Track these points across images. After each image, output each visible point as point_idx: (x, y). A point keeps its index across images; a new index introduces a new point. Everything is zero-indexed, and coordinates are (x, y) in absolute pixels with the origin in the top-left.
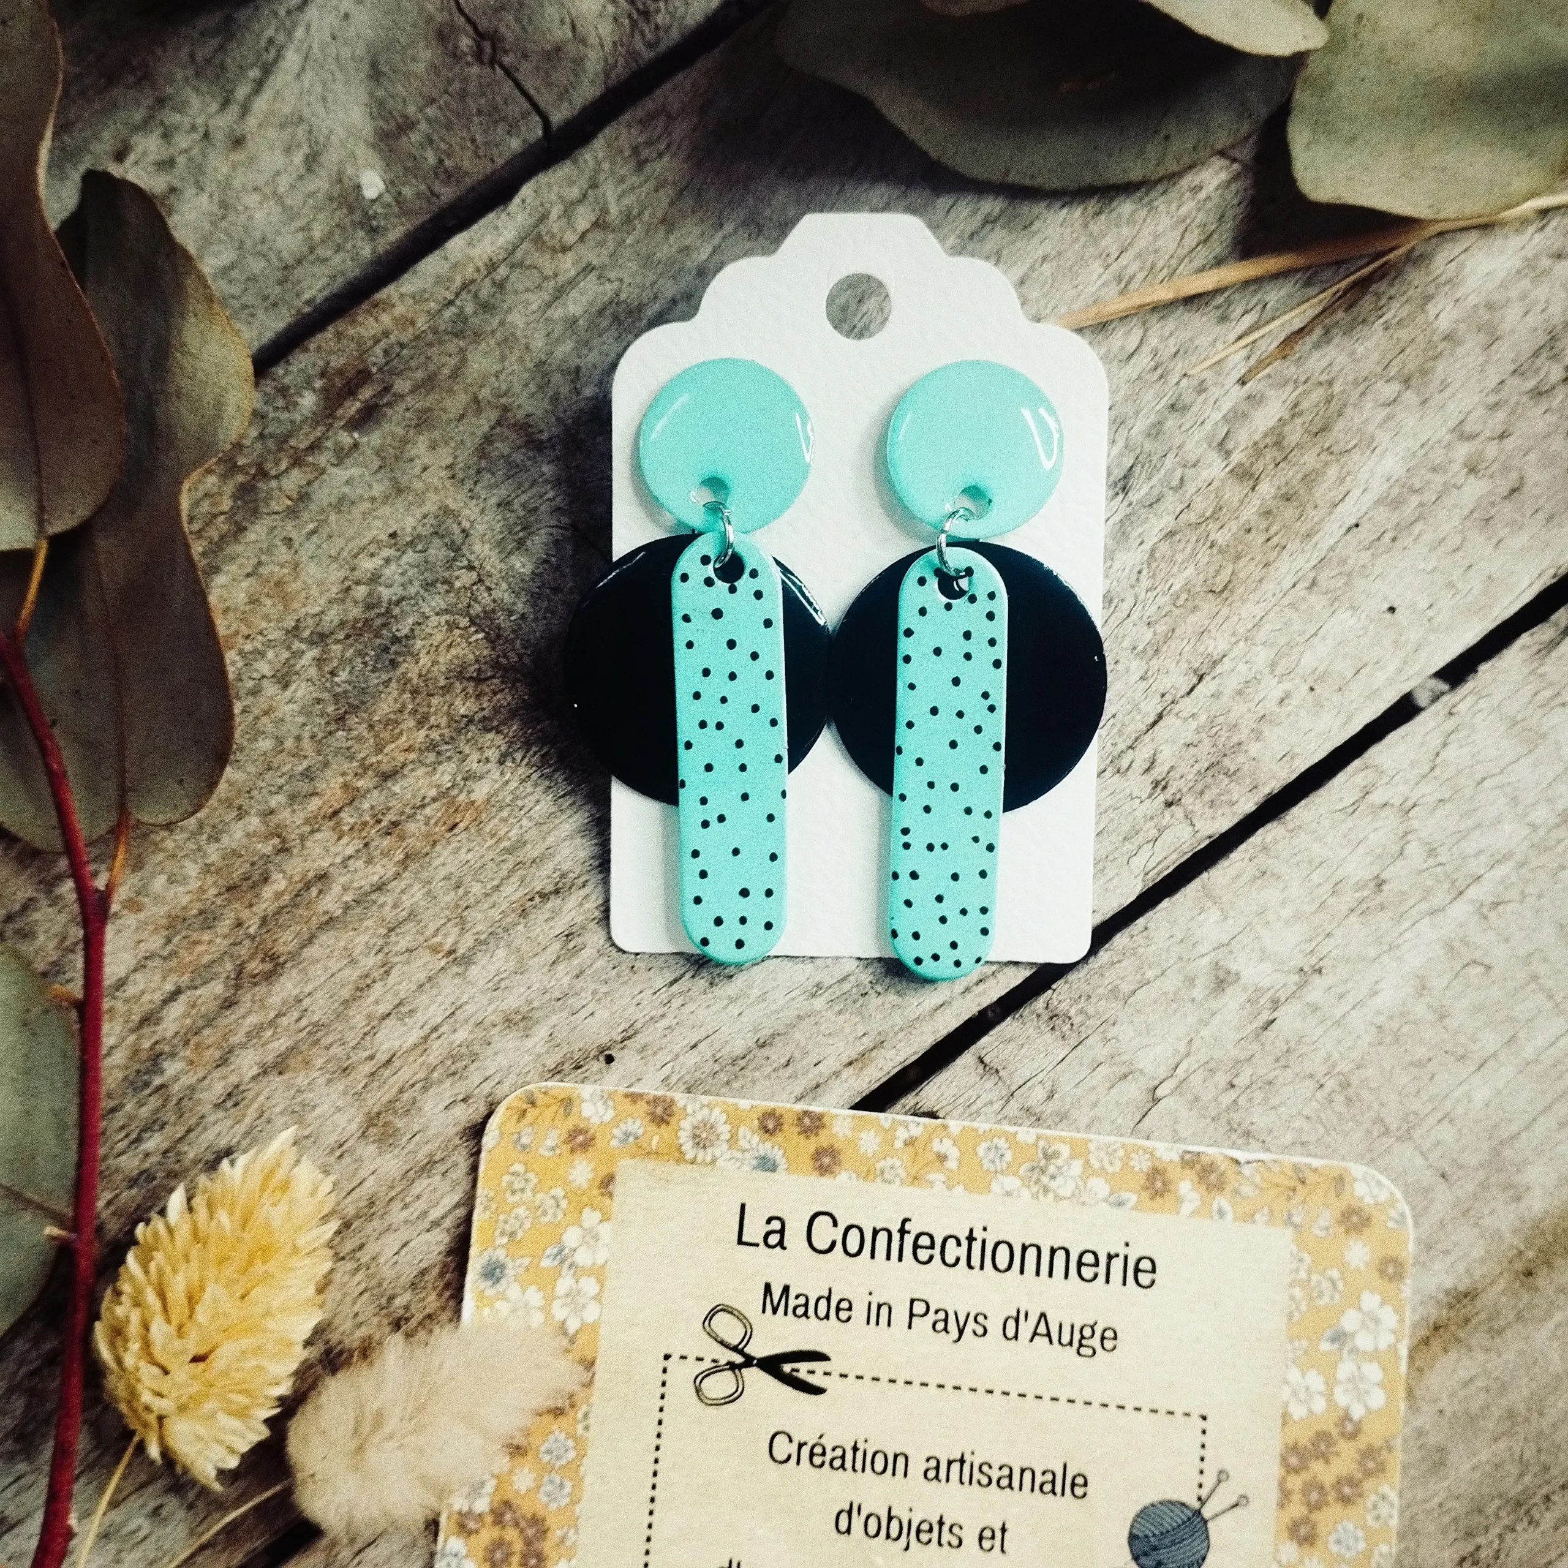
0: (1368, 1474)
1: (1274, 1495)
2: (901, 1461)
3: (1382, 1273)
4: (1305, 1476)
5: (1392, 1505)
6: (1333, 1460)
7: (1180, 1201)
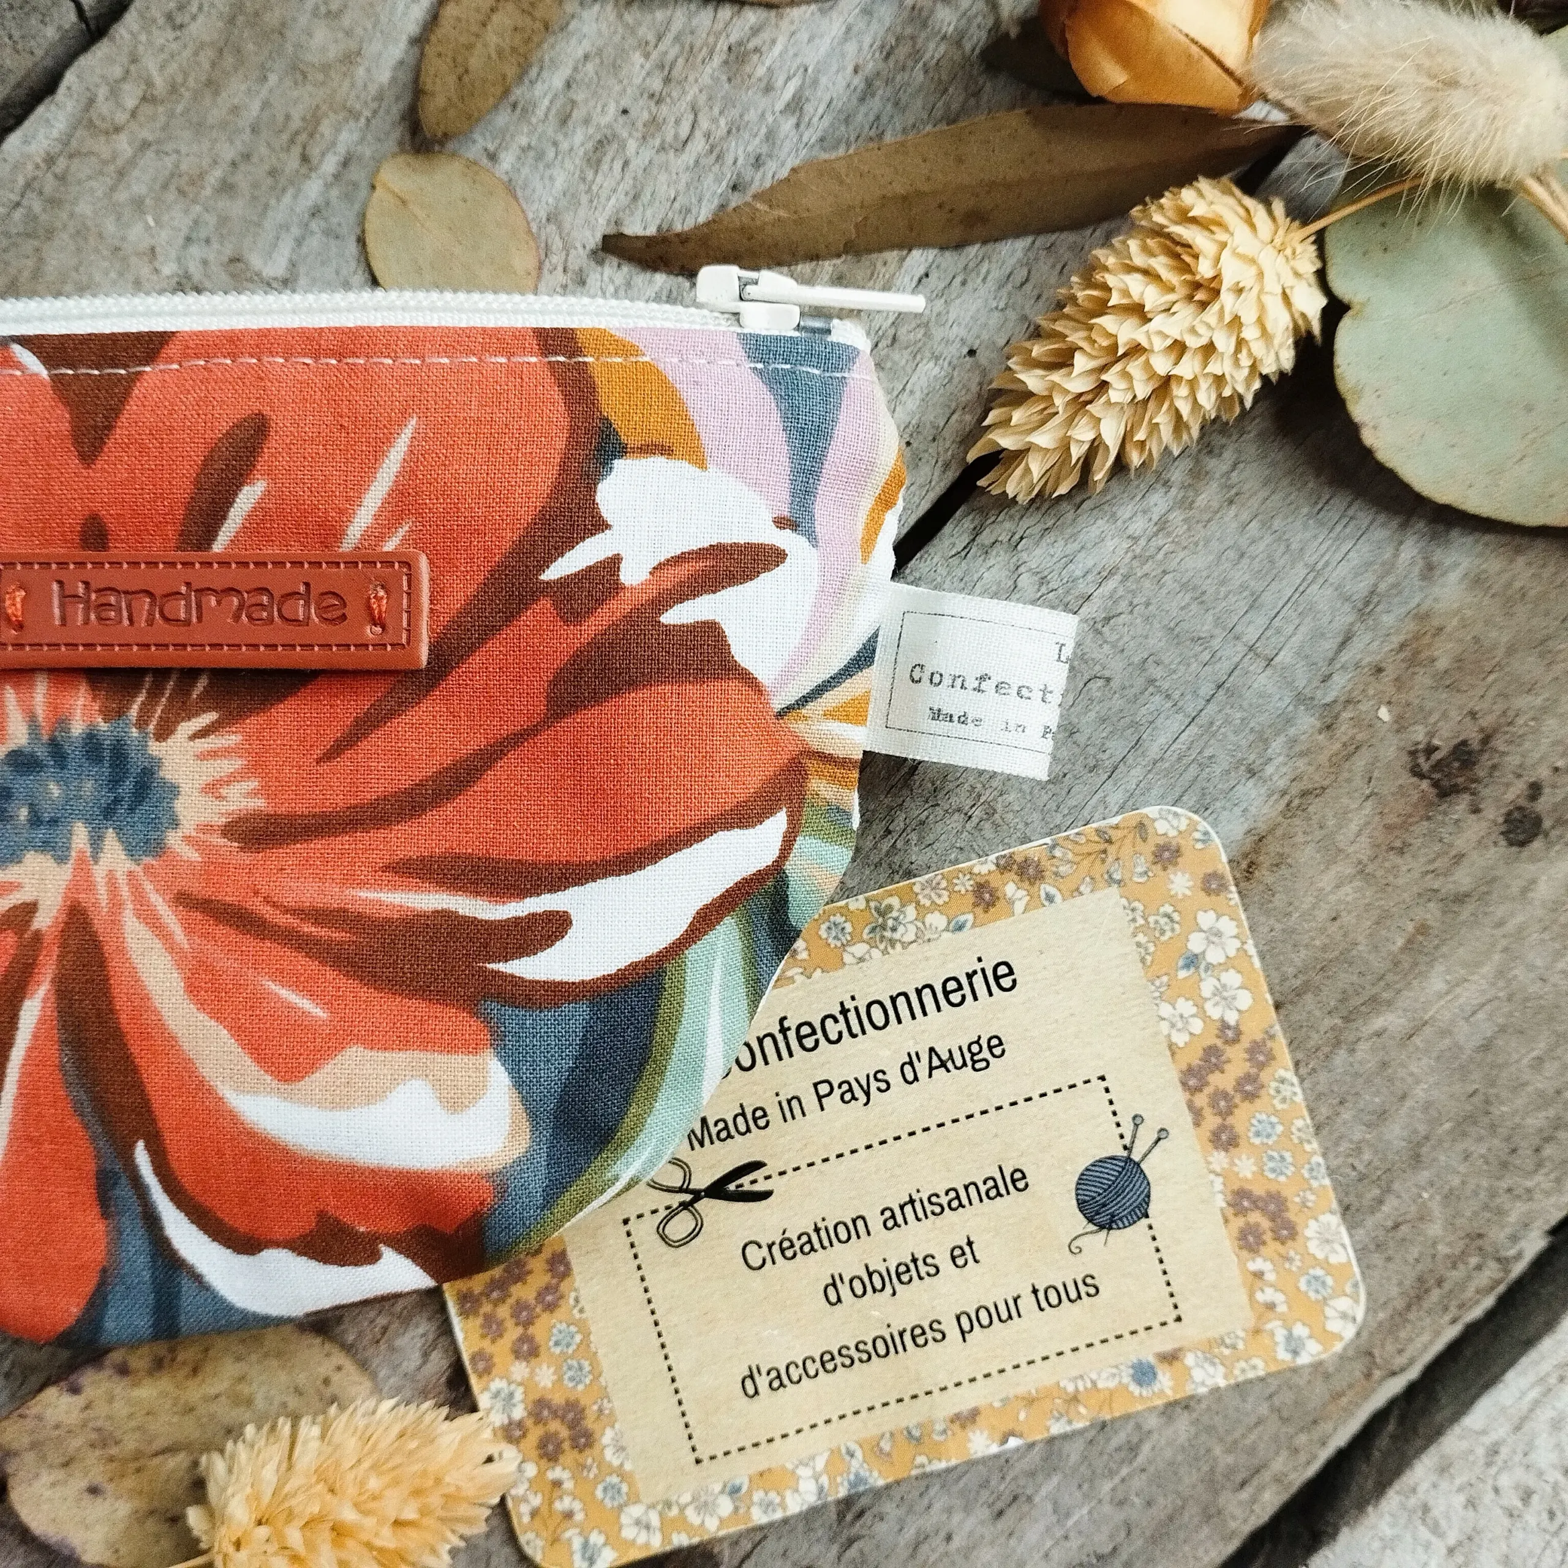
0: (1262, 1066)
1: (1189, 1118)
2: (860, 1223)
3: (1208, 891)
4: (1208, 1090)
5: (1292, 1085)
6: (1227, 1067)
7: (1011, 902)
